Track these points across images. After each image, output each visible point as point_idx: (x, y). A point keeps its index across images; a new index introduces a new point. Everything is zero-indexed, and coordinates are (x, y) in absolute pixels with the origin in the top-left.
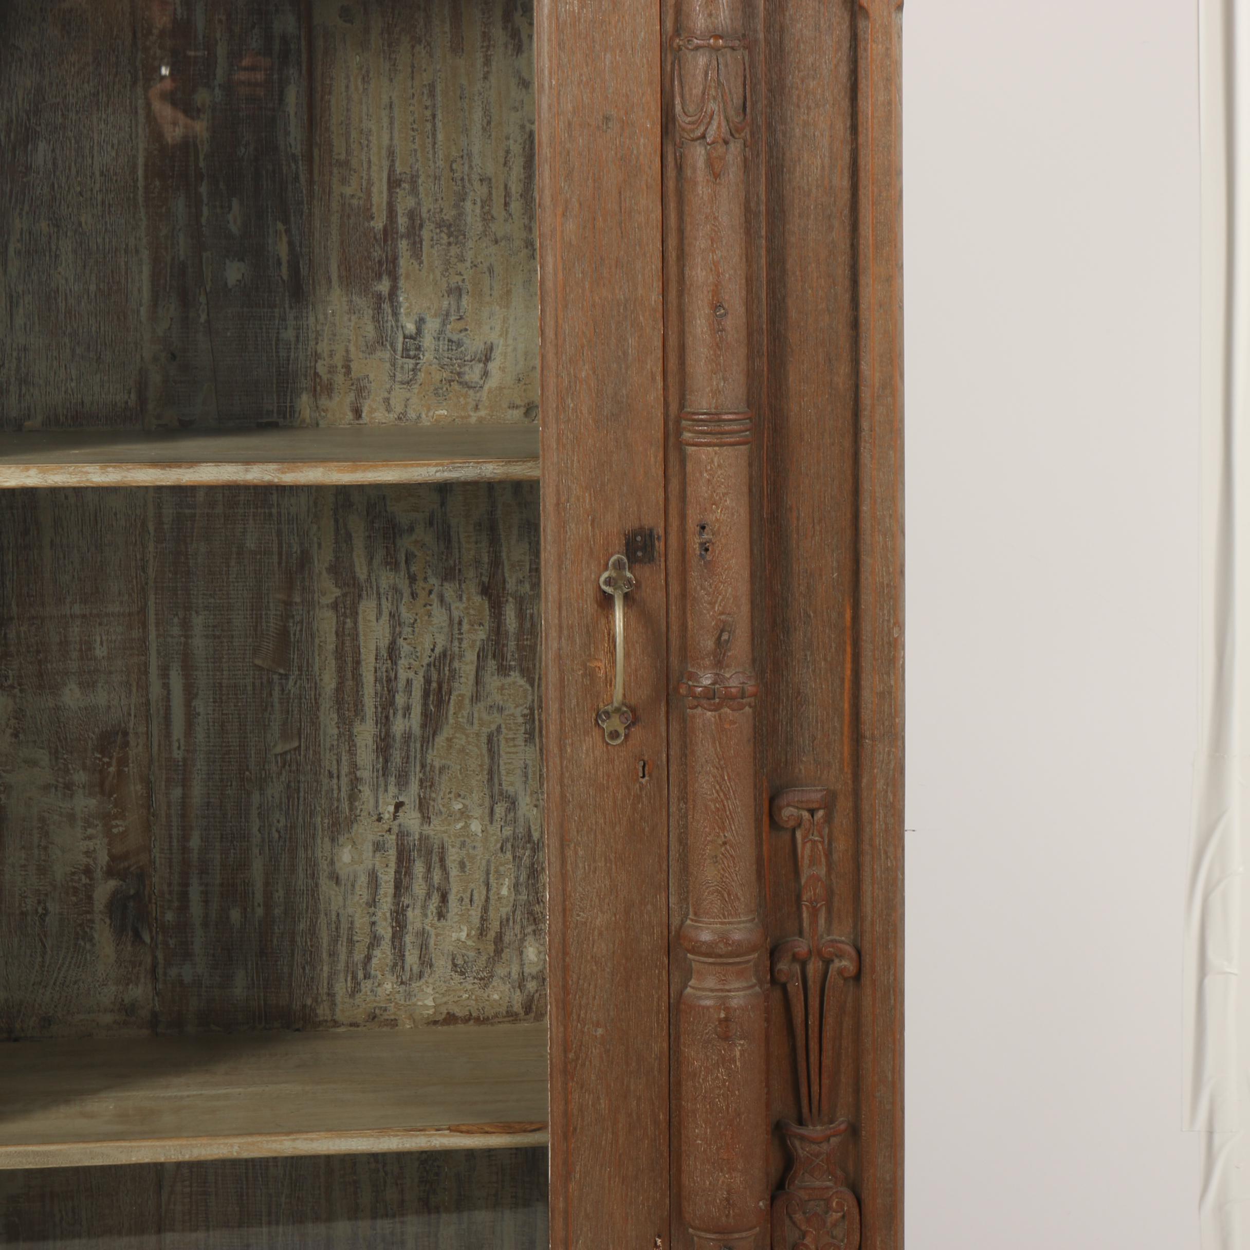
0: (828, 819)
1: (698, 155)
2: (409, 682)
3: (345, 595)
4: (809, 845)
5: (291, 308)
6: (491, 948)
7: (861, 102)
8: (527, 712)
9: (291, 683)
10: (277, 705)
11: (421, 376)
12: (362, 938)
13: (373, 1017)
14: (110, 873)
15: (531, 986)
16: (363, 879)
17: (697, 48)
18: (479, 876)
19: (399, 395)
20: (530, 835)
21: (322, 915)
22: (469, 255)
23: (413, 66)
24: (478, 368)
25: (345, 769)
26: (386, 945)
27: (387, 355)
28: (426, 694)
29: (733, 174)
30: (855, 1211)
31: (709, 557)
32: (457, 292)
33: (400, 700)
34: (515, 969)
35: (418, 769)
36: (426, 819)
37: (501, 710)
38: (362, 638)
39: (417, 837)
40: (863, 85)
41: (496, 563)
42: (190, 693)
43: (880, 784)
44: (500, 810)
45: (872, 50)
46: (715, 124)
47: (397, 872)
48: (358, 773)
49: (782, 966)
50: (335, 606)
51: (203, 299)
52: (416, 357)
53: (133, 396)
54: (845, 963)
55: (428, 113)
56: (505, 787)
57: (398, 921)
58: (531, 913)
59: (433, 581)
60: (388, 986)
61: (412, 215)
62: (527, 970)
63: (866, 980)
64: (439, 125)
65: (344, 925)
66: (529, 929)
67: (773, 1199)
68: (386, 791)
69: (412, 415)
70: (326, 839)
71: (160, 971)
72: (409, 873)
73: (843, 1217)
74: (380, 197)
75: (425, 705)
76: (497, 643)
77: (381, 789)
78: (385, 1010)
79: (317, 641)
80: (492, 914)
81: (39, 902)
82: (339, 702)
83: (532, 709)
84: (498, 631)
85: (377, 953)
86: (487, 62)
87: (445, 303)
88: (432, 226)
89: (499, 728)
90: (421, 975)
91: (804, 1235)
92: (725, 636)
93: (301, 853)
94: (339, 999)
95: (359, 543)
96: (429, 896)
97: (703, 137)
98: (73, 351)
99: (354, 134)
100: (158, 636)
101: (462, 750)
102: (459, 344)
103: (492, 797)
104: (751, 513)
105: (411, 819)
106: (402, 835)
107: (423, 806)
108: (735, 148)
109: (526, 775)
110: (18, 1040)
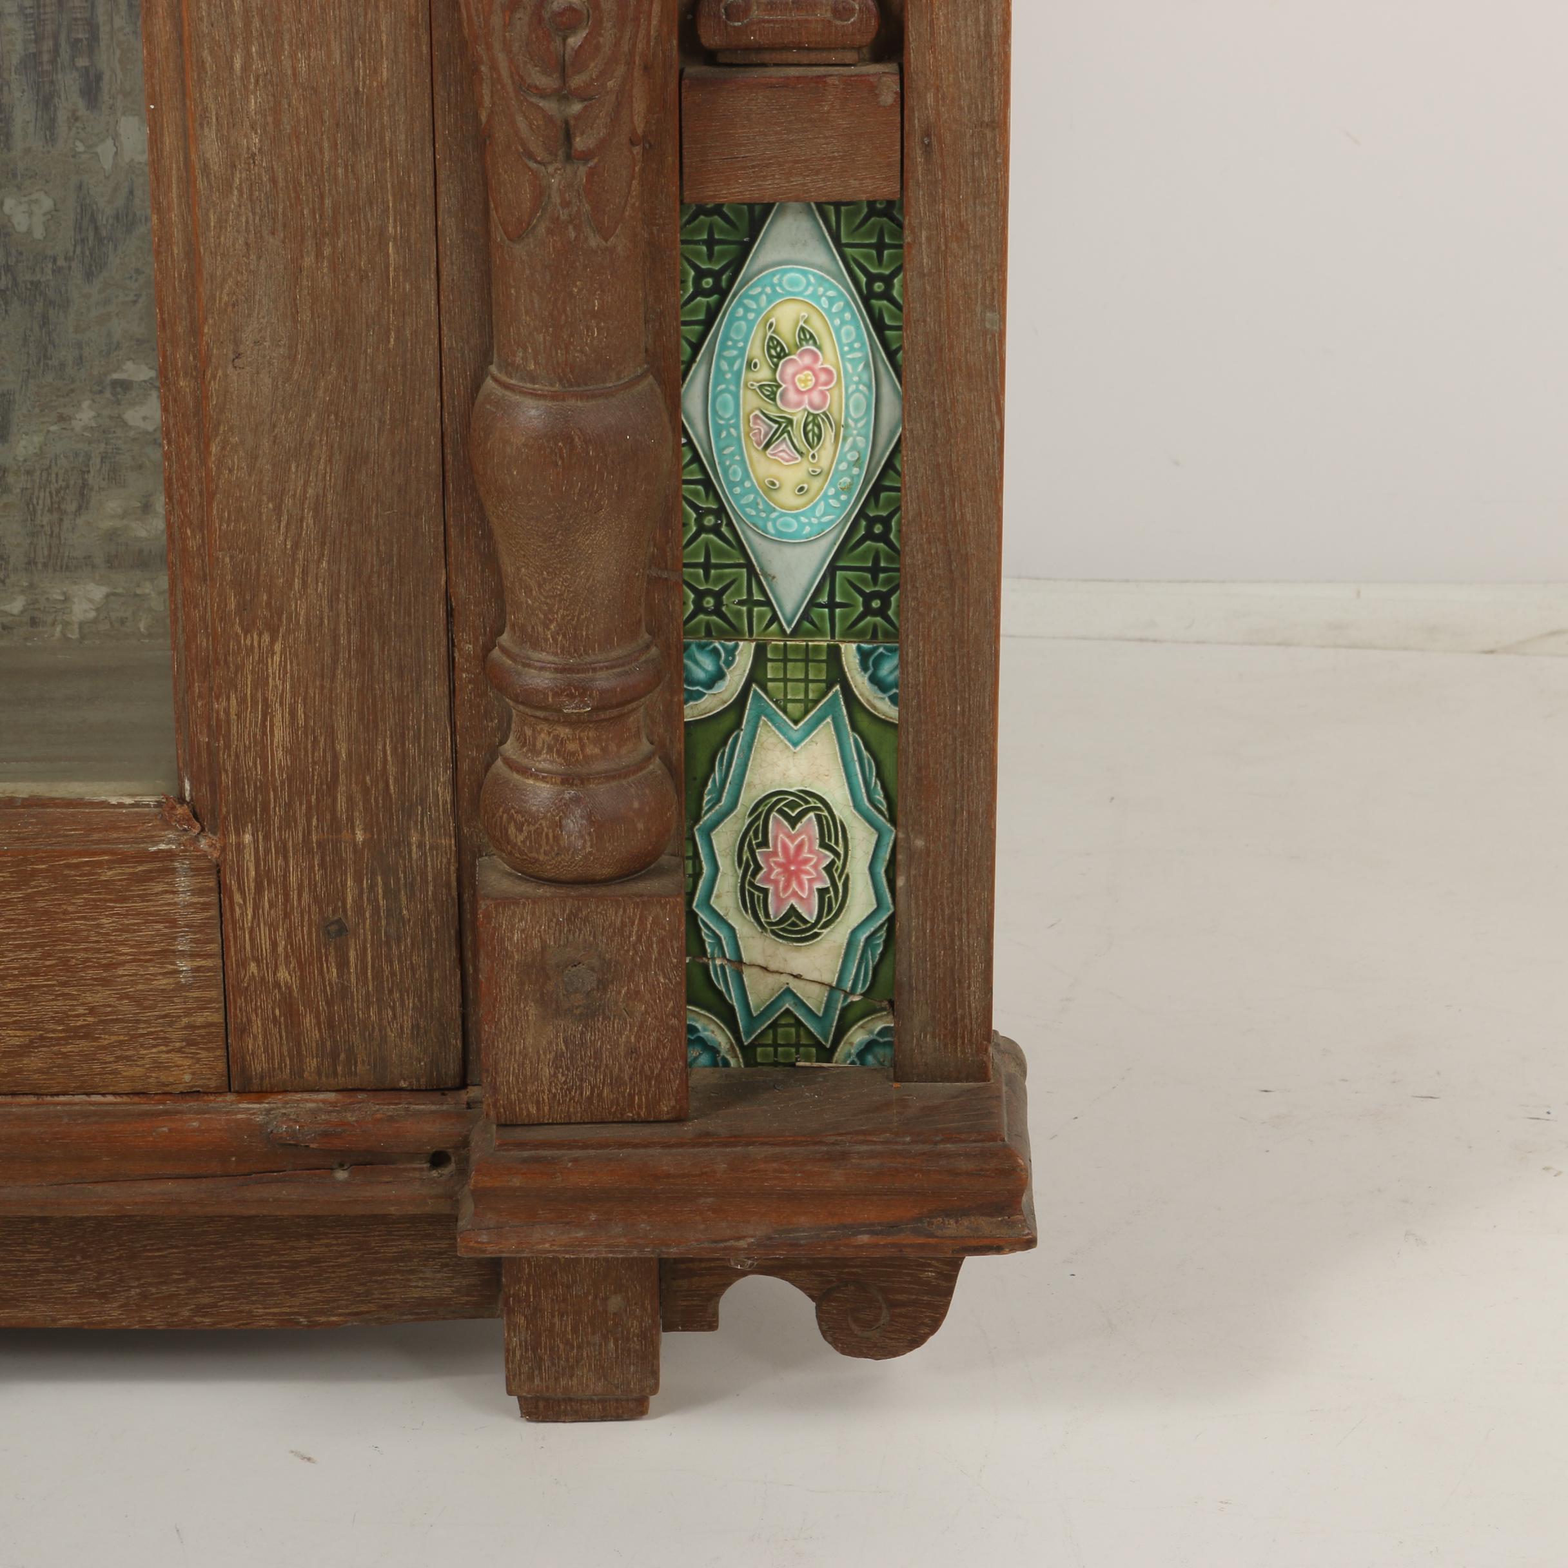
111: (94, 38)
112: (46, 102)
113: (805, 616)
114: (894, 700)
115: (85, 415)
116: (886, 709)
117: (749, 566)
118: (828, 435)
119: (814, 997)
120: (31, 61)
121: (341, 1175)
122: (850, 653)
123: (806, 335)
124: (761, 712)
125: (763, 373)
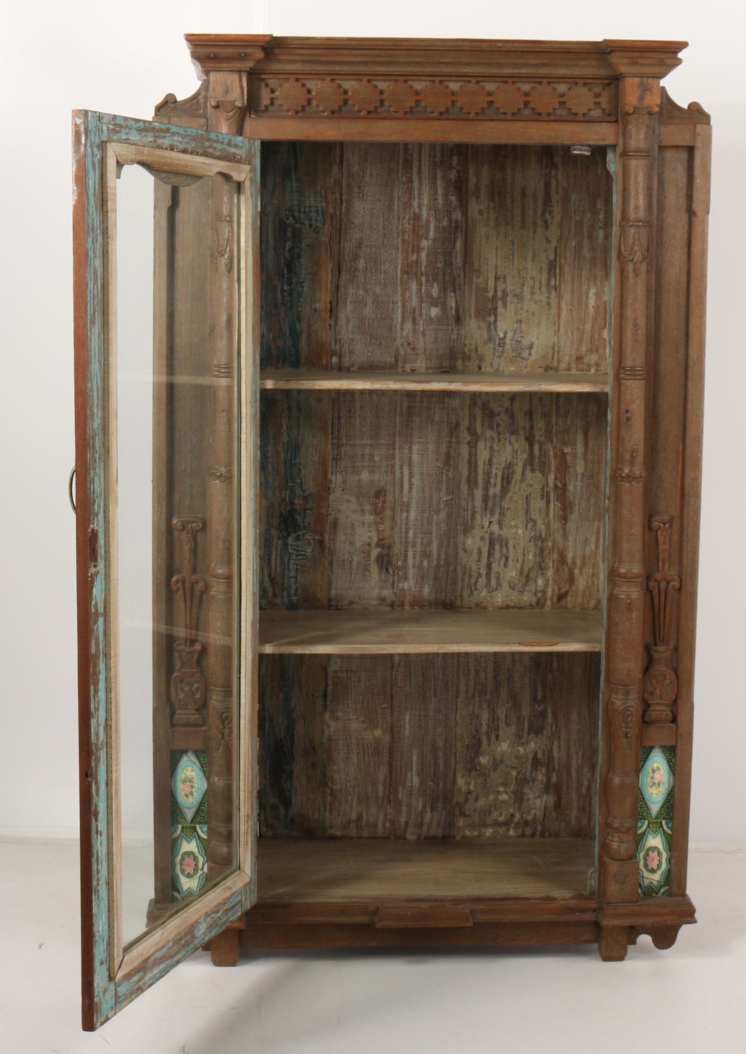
0: (671, 527)
1: (630, 267)
2: (496, 474)
3: (472, 439)
4: (663, 537)
5: (455, 326)
6: (524, 580)
7: (692, 249)
8: (541, 487)
9: (450, 473)
10: (444, 482)
11: (505, 354)
12: (474, 574)
13: (478, 605)
14: (378, 545)
15: (540, 595)
16: (476, 551)
17: (631, 226)
18: (521, 551)
19: (496, 361)
20: (541, 536)
21: (459, 565)
22: (525, 307)
23: (506, 233)
24: (528, 351)
25: (470, 507)
26: (484, 577)
27: (492, 346)
28: (503, 479)
29: (643, 275)
30: (675, 680)
31: (629, 423)
32: (520, 322)
33: (492, 481)
34: (533, 588)
35: (498, 507)
36: (501, 528)
37: (531, 486)
38: (478, 456)
39: (497, 535)
40: (693, 242)
41: (532, 428)
42: (411, 475)
43: (691, 514)
44: (530, 525)
45: (697, 229)
46: (637, 255)
47: (489, 548)
48: (475, 509)
49: (651, 584)
50: (468, 443)
51: (421, 322)
52: (503, 347)
53: (393, 359)
54: (675, 583)
55: (511, 252)
56: (532, 516)
57: (488, 568)
58: (540, 566)
59: (507, 434)
60: (484, 593)
61: (504, 291)
62: (538, 589)
63: (683, 590)
64: (515, 256)
65: (468, 568)
66: (540, 573)
67: (644, 674)
68: (486, 516)
69: (501, 369)
70: (462, 535)
71: (396, 585)
72: (493, 549)
73: (671, 682)
74: (491, 284)
75: (502, 483)
76: (531, 459)
77: (484, 516)
78: (482, 602)
79: (461, 457)
80: (525, 566)
81: (350, 556)
82: (469, 482)
83: (543, 486)
84: (531, 455)
85: (480, 580)
86: (535, 232)
87: (515, 326)
88: (511, 296)
89: (530, 494)
90: (497, 589)
91: (655, 689)
92: (634, 454)
93: (452, 540)
94: (464, 598)
95: (479, 419)
96: (501, 558)
97: (632, 260)
98: (371, 340)
99: (482, 259)
100: (400, 453)
101: (516, 502)
102: (520, 342)
103: (527, 520)
104: (645, 407)
105: (495, 528)
106: (492, 534)
107: (500, 523)
108: (644, 264)
109: (540, 512)
110: (339, 610)
111: (498, 729)
112: (489, 740)
113: (657, 816)
114: (671, 830)
115: (491, 797)
116: (669, 832)
117: (647, 807)
118: (661, 785)
119: (655, 883)
120: (487, 732)
121: (578, 914)
122: (664, 822)
123: (658, 768)
124: (649, 833)
125: (651, 775)
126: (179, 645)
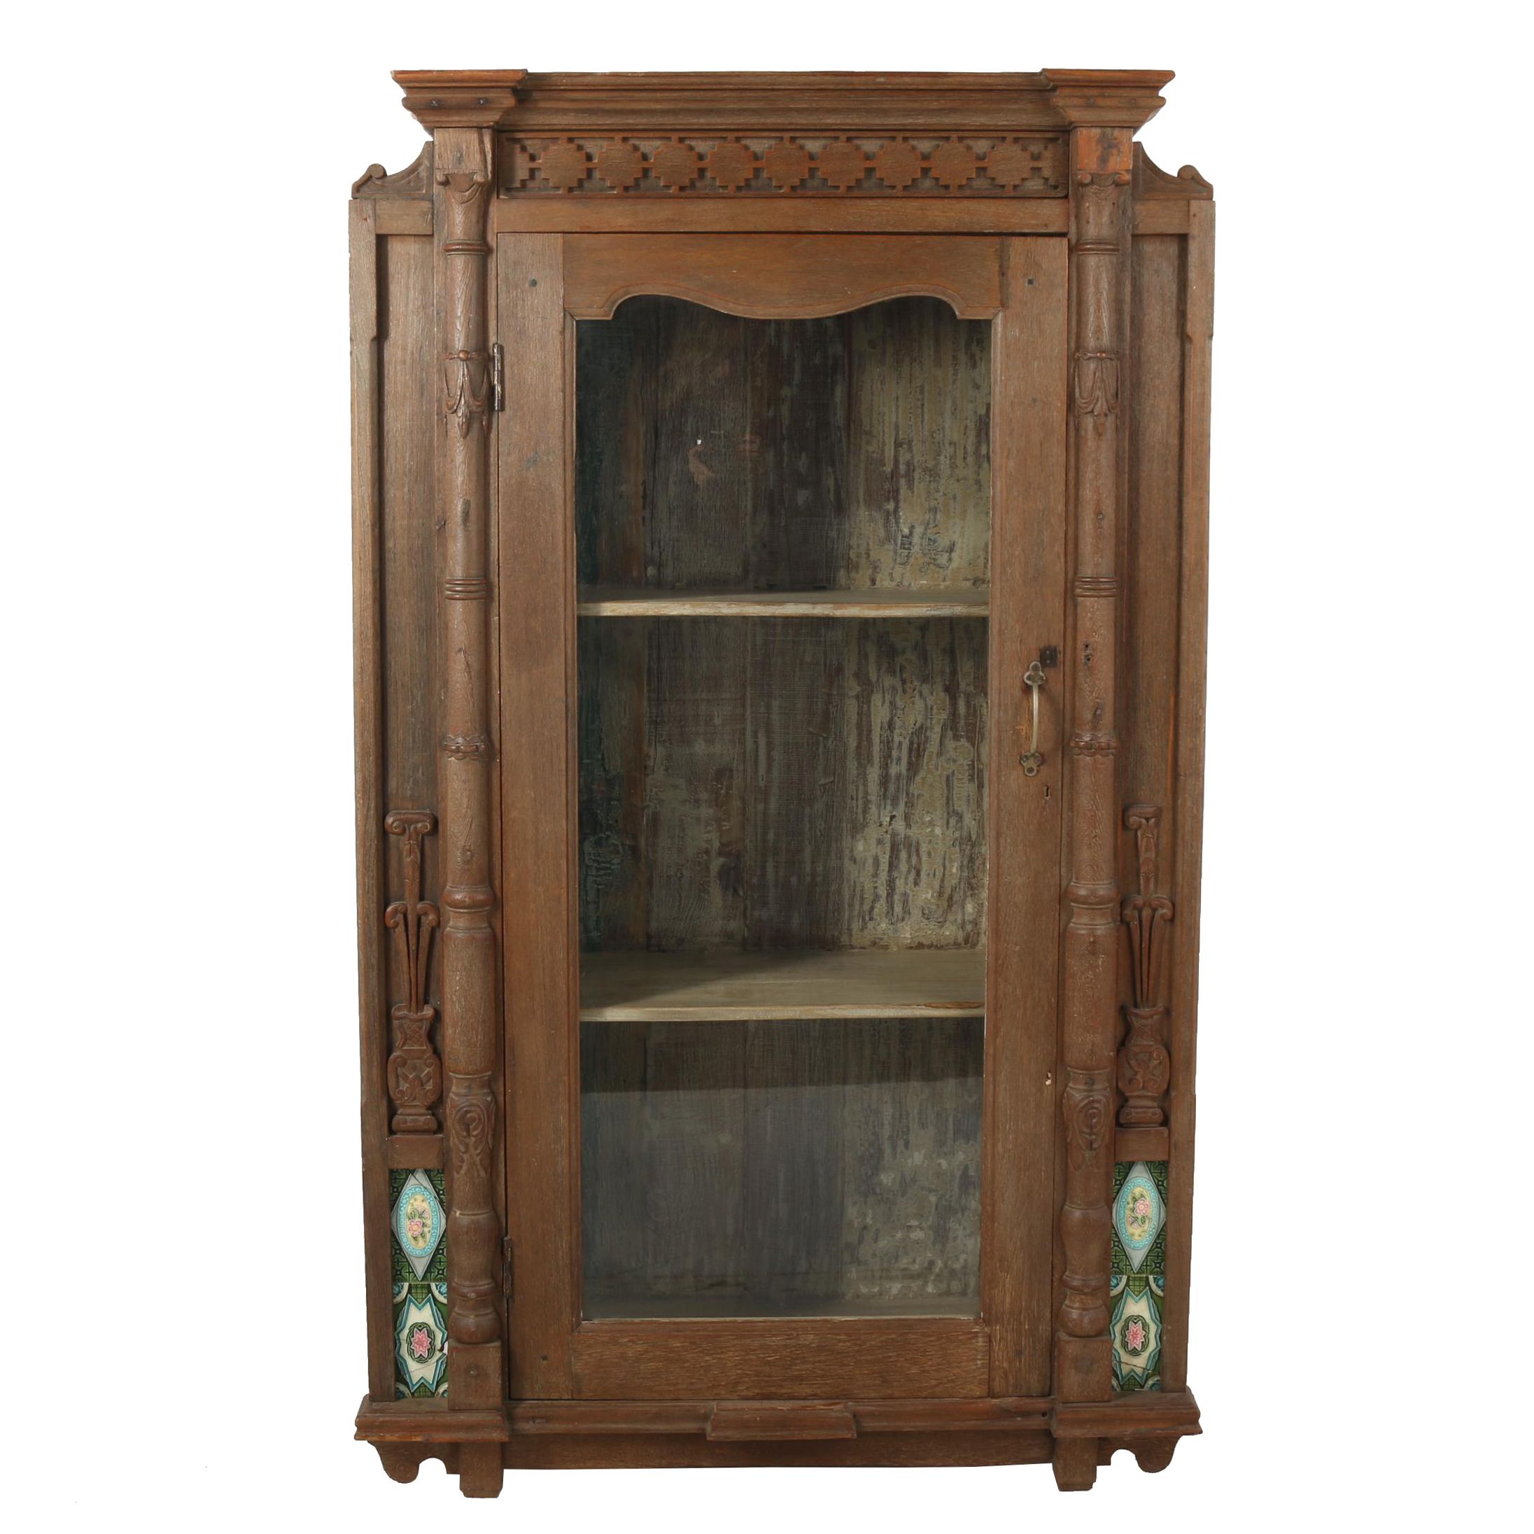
0: (1157, 824)
1: (1089, 422)
2: (900, 743)
3: (863, 690)
4: (1145, 839)
5: (835, 518)
6: (946, 904)
7: (1186, 394)
8: (970, 763)
9: (830, 742)
10: (821, 756)
11: (912, 560)
12: (869, 896)
13: (874, 944)
14: (720, 853)
15: (969, 927)
16: (870, 861)
17: (1090, 358)
18: (939, 860)
19: (898, 570)
20: (970, 837)
21: (845, 882)
22: (942, 489)
23: (911, 375)
24: (946, 556)
25: (861, 795)
26: (883, 901)
27: (891, 547)
28: (910, 750)
29: (1109, 434)
30: (1167, 1060)
31: (1090, 664)
32: (934, 510)
33: (895, 754)
34: (959, 917)
35: (904, 795)
36: (908, 826)
37: (955, 761)
38: (873, 716)
39: (903, 836)
40: (1187, 382)
41: (954, 673)
42: (770, 746)
43: (1189, 804)
44: (953, 821)
45: (1194, 362)
46: (1099, 404)
47: (890, 857)
48: (869, 798)
49: (1128, 912)
50: (857, 697)
51: (783, 512)
52: (909, 549)
53: (740, 569)
54: (1165, 911)
55: (919, 403)
56: (956, 807)
57: (889, 886)
58: (970, 884)
59: (916, 683)
60: (883, 925)
61: (908, 464)
62: (966, 918)
63: (1177, 921)
64: (926, 410)
65: (858, 889)
66: (969, 893)
67: (1118, 1052)
68: (885, 808)
69: (906, 583)
70: (849, 837)
71: (749, 912)
72: (897, 858)
73: (1160, 1063)
74: (890, 451)
75: (910, 757)
76: (953, 720)
77: (882, 808)
78: (882, 939)
79: (846, 718)
80: (946, 884)
81: (678, 869)
82: (858, 755)
83: (973, 761)
84: (954, 714)
85: (878, 905)
86: (955, 374)
87: (927, 517)
88: (920, 471)
89: (953, 773)
90: (903, 919)
91: (1136, 1073)
92: (1099, 712)
93: (834, 845)
94: (854, 932)
95: (872, 659)
96: (909, 872)
97: (1092, 411)
98: (706, 541)
99: (875, 415)
100: (752, 713)
101: (931, 785)
102: (935, 541)
103: (948, 813)
104: (1116, 638)
105: (900, 825)
106: (894, 835)
107: (907, 818)
108: (1111, 418)
109: (969, 801)
110: (664, 951)
111: (908, 1130)
112: (894, 1148)
113: (1140, 1269)
114: (1162, 1290)
115: (899, 1235)
116: (1160, 1293)
117: (1126, 1255)
118: (1147, 1221)
119: (1139, 1371)
120: (891, 1137)
121: (1019, 1419)
122: (1151, 1278)
123: (1142, 1196)
124: (1128, 1294)
125: (1131, 1205)
126: (399, 1009)
